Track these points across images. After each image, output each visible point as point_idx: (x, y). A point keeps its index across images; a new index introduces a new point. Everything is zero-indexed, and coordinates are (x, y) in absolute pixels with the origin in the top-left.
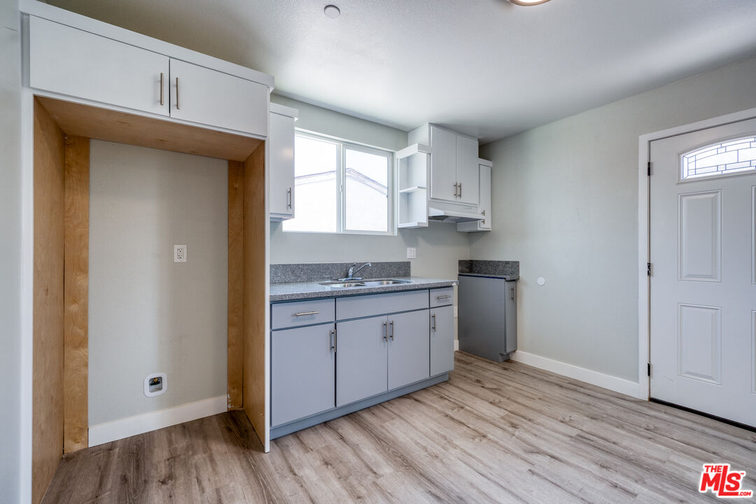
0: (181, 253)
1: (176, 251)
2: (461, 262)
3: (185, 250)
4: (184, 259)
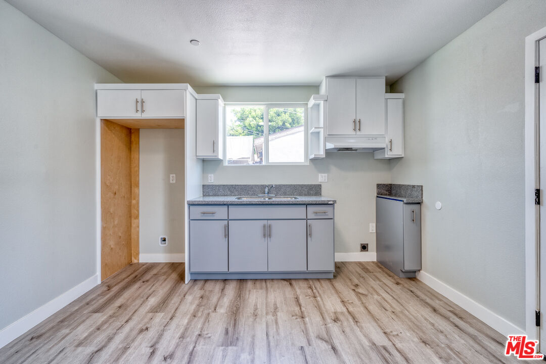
0: (173, 179)
2: (379, 186)
3: (175, 177)
4: (174, 182)
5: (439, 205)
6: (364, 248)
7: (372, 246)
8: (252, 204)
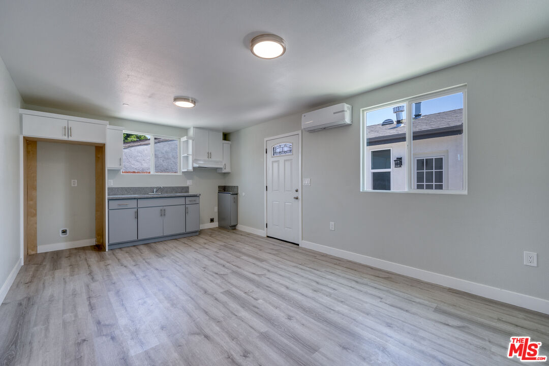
0: (75, 183)
1: (72, 182)
2: (219, 187)
3: (76, 181)
4: (76, 185)
5: (244, 194)
6: (212, 220)
7: (216, 219)
8: (154, 198)
